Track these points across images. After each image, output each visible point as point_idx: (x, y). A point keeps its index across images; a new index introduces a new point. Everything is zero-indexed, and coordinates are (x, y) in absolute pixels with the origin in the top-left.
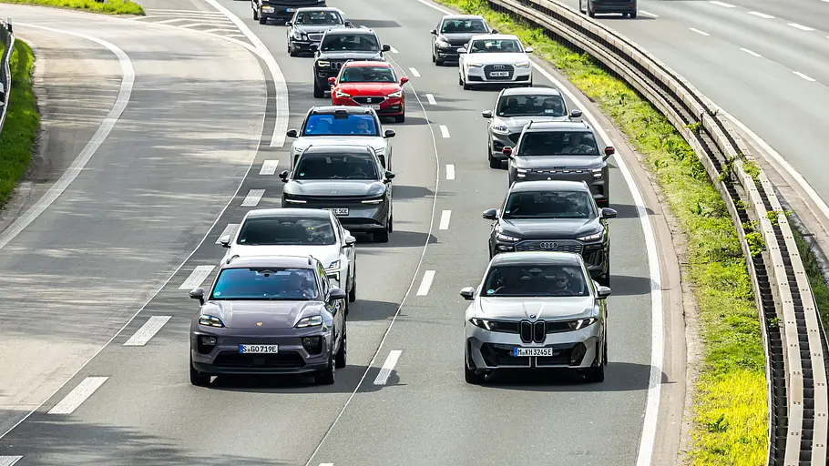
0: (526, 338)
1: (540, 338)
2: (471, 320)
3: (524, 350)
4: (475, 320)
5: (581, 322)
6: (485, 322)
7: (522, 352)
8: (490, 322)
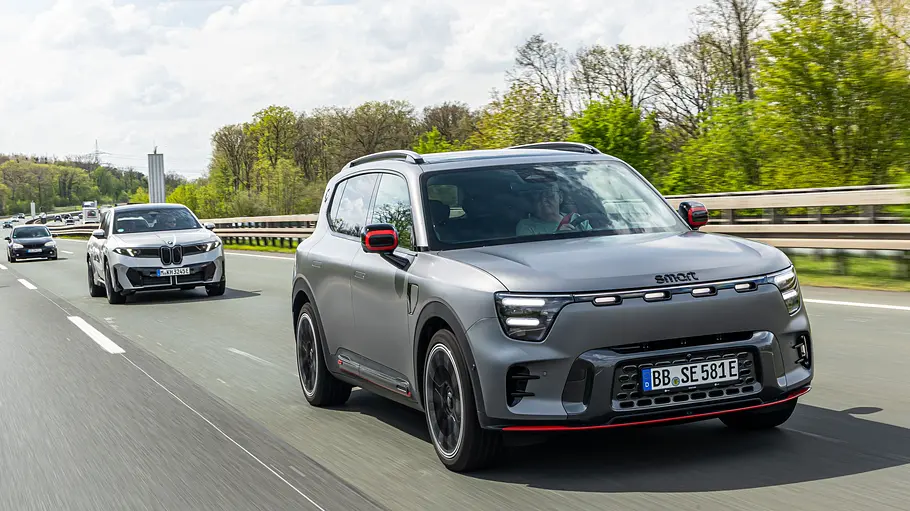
0: (166, 261)
1: (178, 260)
2: (115, 251)
3: (165, 271)
4: (119, 250)
5: (209, 245)
6: (129, 251)
7: (163, 273)
8: (133, 250)
